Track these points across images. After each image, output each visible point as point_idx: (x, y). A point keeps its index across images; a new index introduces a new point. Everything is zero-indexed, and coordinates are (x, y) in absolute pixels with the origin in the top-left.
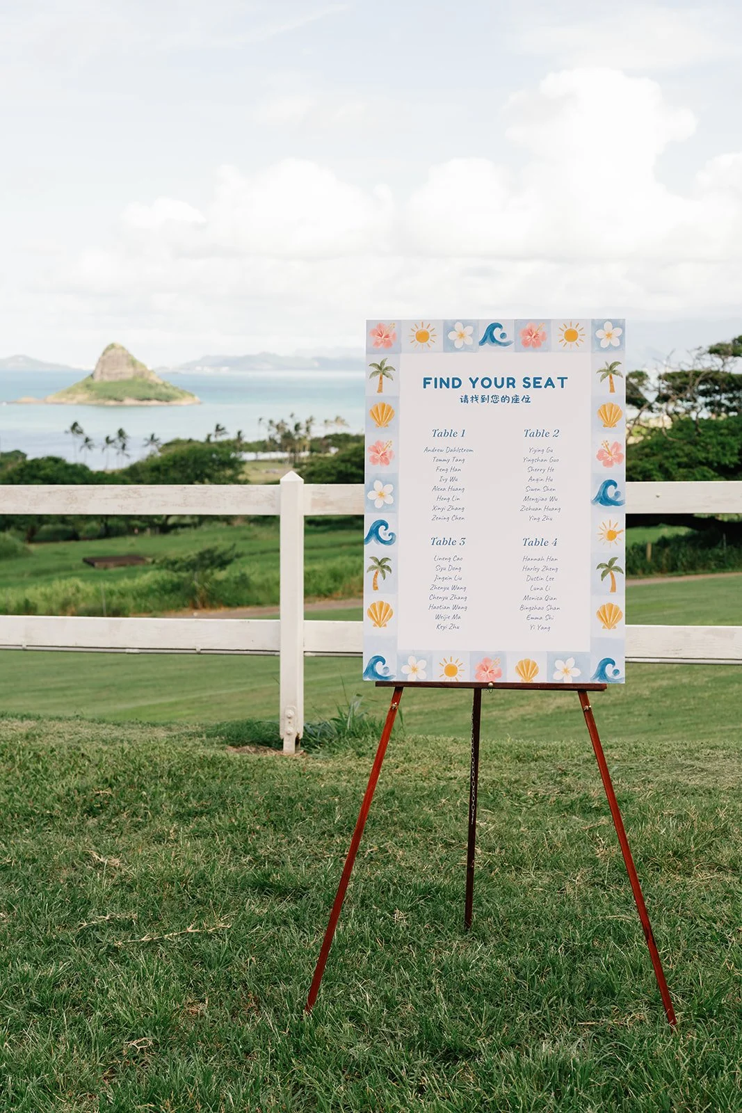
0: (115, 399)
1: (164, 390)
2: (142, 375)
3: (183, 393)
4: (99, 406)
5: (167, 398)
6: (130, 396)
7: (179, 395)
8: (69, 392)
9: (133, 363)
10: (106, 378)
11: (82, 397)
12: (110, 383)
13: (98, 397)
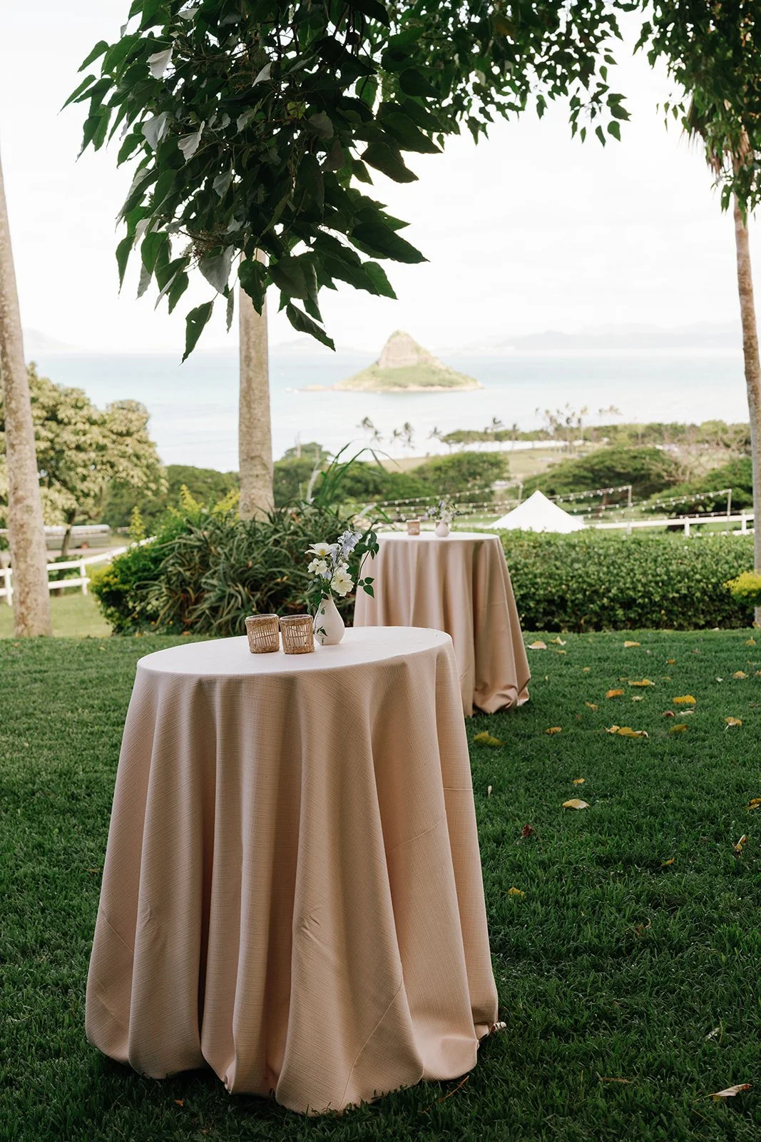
0: (400, 386)
1: (447, 376)
2: (426, 361)
3: (466, 378)
5: (451, 384)
6: (414, 382)
7: (462, 380)
8: (355, 379)
9: (417, 349)
10: (391, 365)
11: (368, 383)
12: (395, 370)
13: (383, 383)
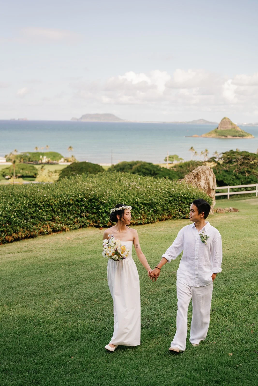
0: (225, 136)
1: (241, 133)
2: (234, 128)
3: (248, 134)
4: (219, 138)
5: (242, 136)
6: (229, 135)
7: (247, 135)
8: (209, 133)
9: (231, 124)
10: (222, 129)
11: (214, 135)
12: (223, 131)
13: (219, 135)
